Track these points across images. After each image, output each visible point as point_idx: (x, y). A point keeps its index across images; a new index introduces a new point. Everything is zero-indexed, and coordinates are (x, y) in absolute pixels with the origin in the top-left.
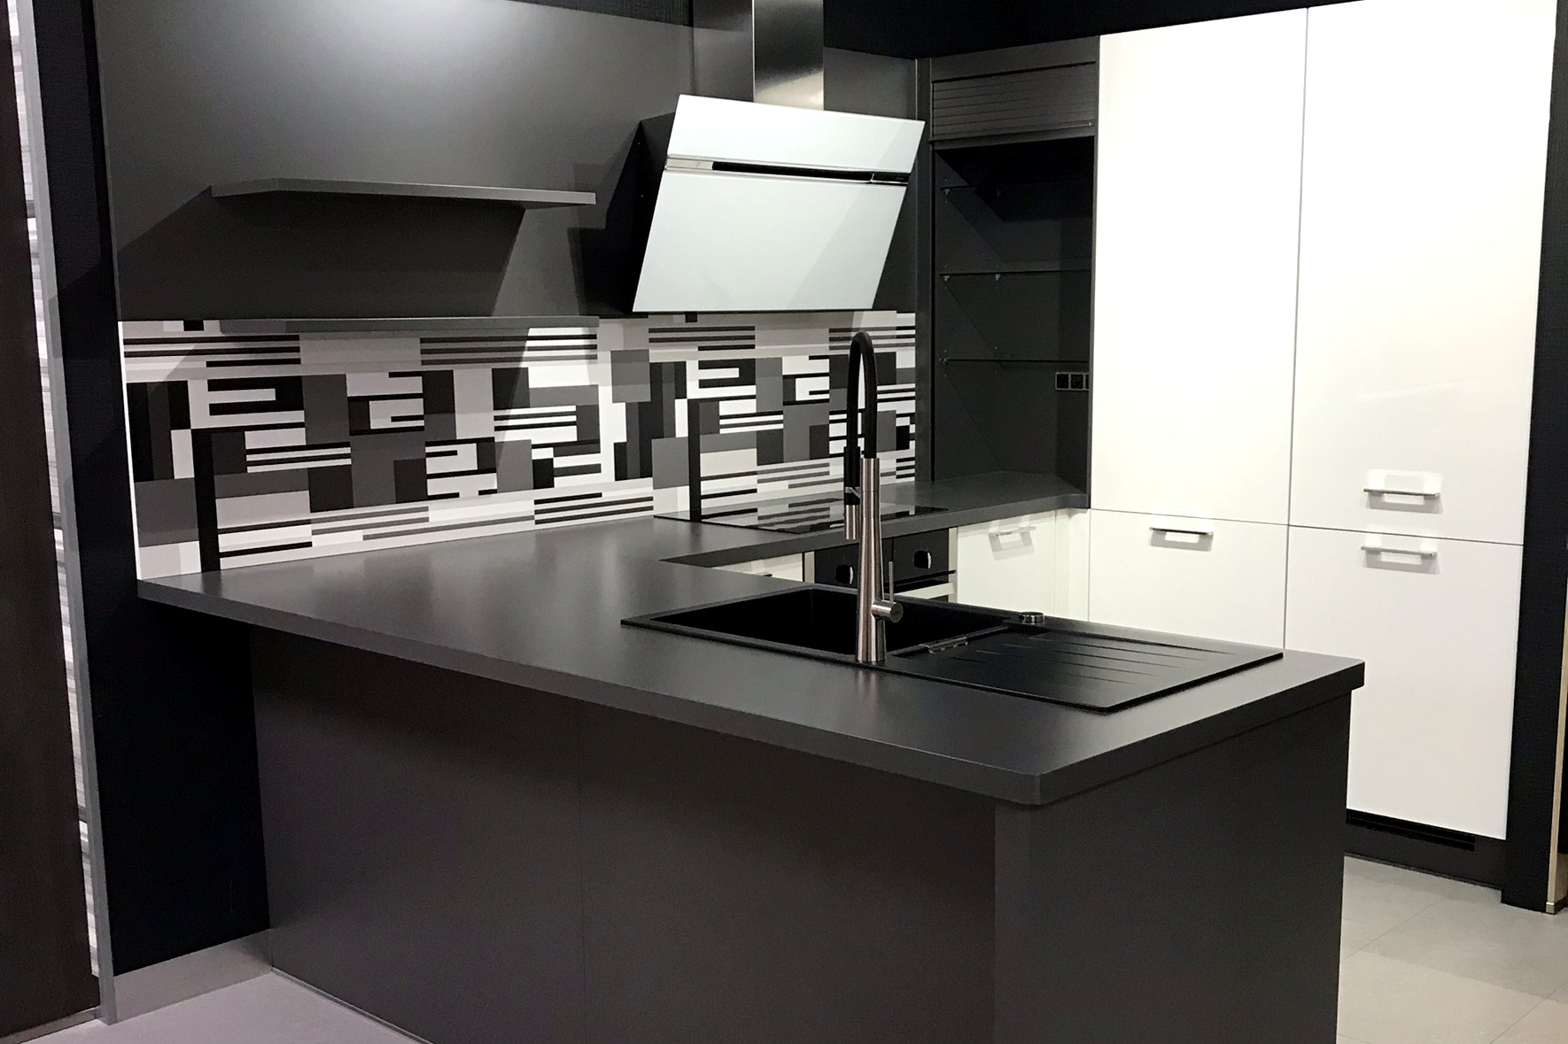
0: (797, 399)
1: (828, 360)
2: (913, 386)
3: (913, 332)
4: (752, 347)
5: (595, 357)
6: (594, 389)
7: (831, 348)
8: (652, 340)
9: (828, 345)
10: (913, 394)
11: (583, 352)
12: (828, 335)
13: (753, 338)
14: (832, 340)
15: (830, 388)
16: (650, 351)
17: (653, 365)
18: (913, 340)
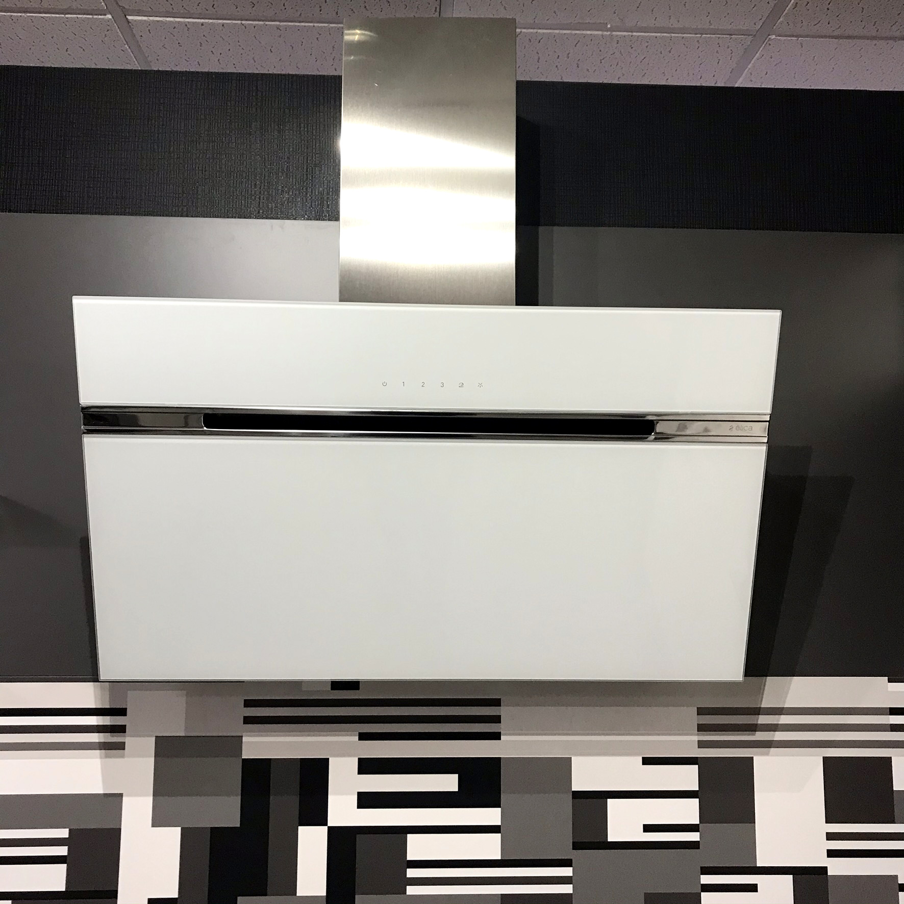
0: (611, 839)
1: (695, 768)
4: (496, 736)
5: (121, 746)
6: (113, 801)
7: (702, 744)
8: (248, 720)
9: (696, 738)
11: (94, 738)
12: (695, 719)
13: (497, 719)
14: (702, 728)
15: (701, 821)
16: (244, 739)
17: (248, 764)
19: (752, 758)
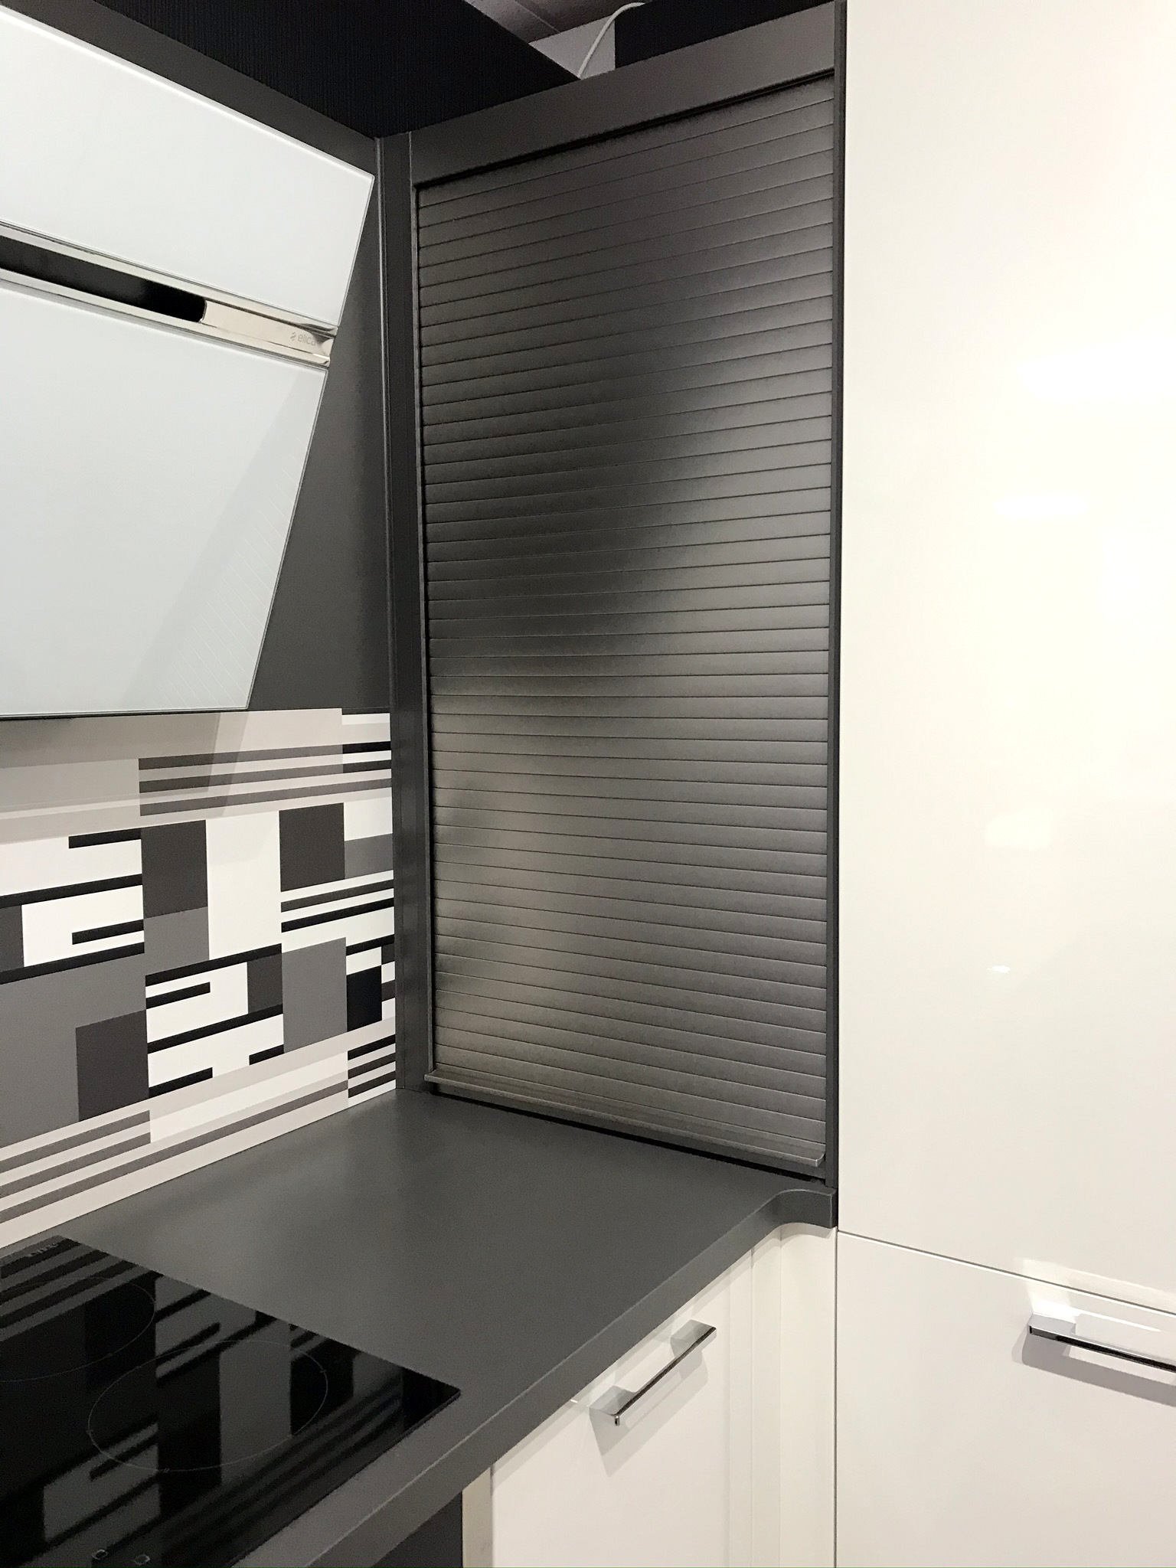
0: (30, 960)
1: (137, 844)
2: (388, 876)
3: (386, 755)
7: (146, 810)
9: (137, 802)
10: (389, 894)
12: (136, 776)
14: (146, 787)
15: (146, 915)
18: (386, 774)
19: (204, 822)
